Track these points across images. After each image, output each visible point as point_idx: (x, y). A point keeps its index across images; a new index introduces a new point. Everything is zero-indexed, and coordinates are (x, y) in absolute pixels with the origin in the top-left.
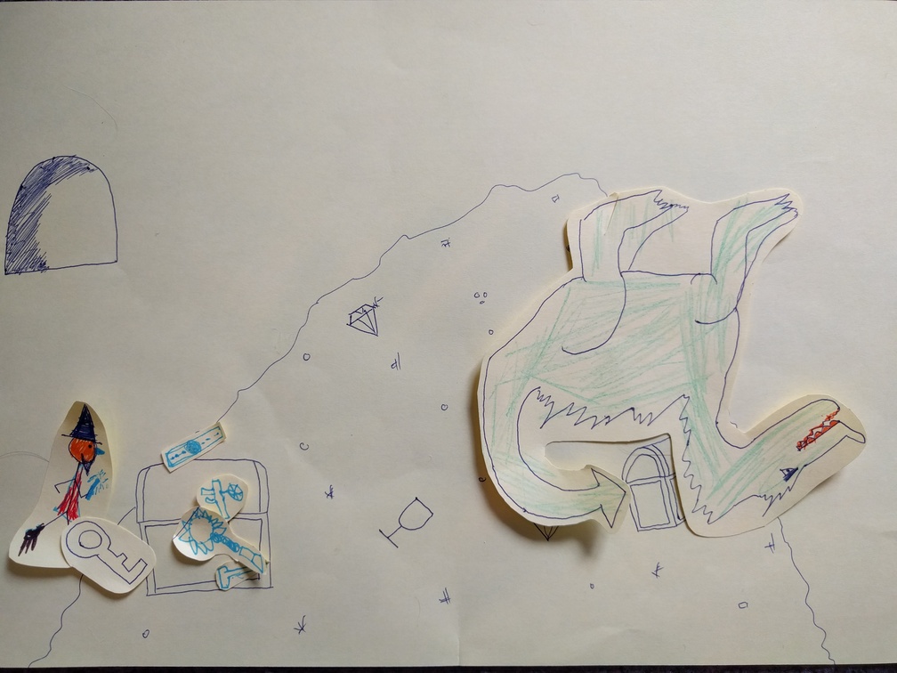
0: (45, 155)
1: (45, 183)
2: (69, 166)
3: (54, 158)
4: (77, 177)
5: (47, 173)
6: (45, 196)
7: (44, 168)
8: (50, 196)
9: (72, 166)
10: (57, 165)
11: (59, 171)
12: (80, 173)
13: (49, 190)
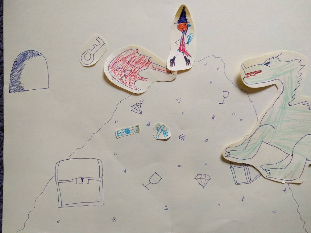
0: (23, 50)
1: (23, 60)
2: (32, 54)
3: (26, 51)
4: (34, 58)
5: (24, 57)
6: (23, 65)
7: (23, 55)
8: (25, 65)
9: (33, 54)
10: (28, 54)
11: (29, 55)
12: (36, 56)
13: (25, 62)
